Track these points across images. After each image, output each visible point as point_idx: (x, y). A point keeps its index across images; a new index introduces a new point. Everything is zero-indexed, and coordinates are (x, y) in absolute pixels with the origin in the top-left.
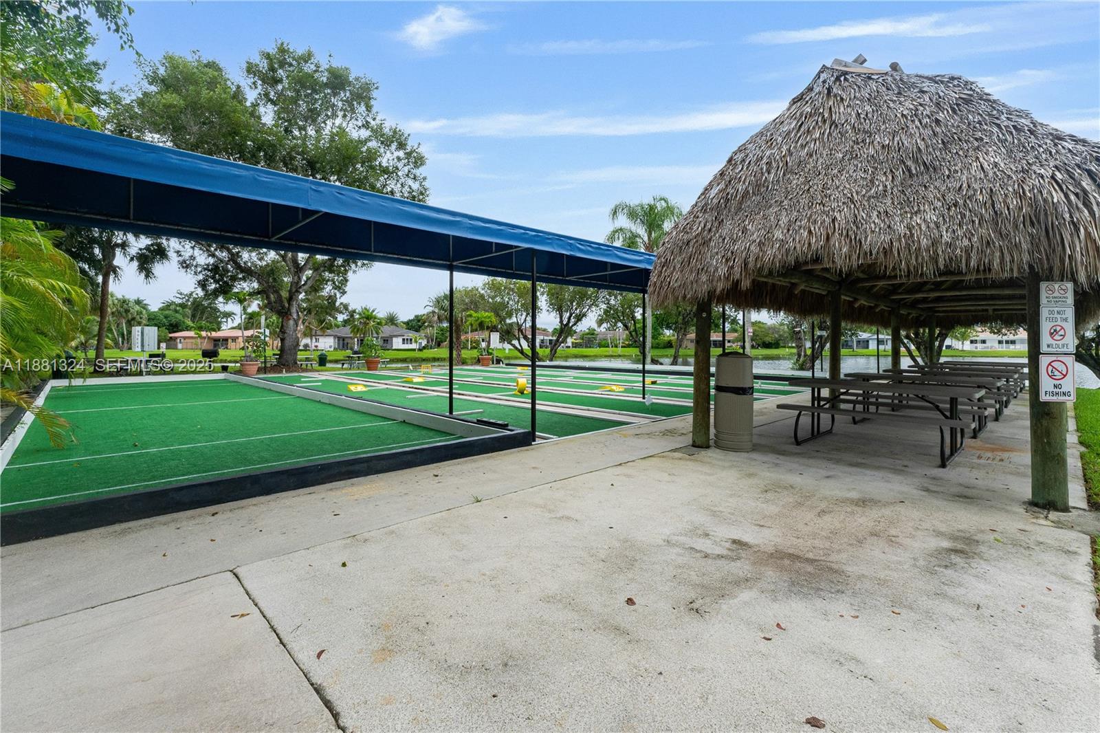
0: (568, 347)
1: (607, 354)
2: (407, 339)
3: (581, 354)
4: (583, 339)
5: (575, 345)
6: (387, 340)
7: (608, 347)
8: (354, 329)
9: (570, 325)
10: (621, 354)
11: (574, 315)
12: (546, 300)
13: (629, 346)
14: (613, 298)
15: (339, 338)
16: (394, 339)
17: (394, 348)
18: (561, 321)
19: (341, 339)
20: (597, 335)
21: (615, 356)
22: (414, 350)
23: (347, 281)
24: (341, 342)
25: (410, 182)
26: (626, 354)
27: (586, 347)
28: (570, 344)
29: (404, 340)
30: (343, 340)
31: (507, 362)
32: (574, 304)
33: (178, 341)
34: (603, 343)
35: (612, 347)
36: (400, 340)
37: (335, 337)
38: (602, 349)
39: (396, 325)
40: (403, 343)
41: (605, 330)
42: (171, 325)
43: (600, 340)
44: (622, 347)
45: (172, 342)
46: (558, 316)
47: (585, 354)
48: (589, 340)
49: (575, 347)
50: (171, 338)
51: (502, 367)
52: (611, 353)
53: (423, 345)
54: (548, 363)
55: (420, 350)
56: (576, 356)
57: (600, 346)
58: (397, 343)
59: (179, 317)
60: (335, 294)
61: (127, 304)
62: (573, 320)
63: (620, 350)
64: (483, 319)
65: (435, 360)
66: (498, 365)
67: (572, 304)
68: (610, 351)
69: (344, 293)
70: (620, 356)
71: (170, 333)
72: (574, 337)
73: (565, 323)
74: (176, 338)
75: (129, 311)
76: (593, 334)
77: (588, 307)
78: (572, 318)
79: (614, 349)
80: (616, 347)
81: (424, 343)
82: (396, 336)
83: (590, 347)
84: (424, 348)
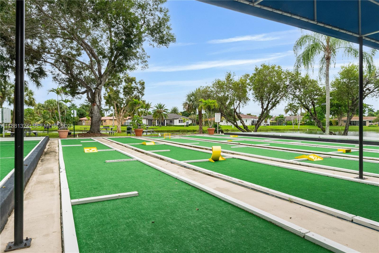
0: (268, 125)
1: (291, 129)
2: (181, 120)
3: (275, 128)
4: (276, 120)
5: (272, 124)
6: (172, 121)
7: (291, 124)
8: (154, 115)
9: (269, 109)
10: (300, 129)
11: (271, 103)
12: (253, 94)
13: (304, 124)
14: (298, 90)
15: (149, 120)
16: (175, 120)
17: (175, 125)
18: (262, 107)
19: (150, 121)
20: (285, 118)
21: (296, 130)
22: (184, 126)
23: (144, 88)
24: (150, 122)
25: (158, 13)
26: (303, 129)
27: (279, 125)
28: (269, 123)
29: (179, 121)
30: (151, 121)
31: (226, 132)
32: (271, 95)
33: (83, 121)
34: (289, 122)
35: (294, 125)
36: (178, 121)
37: (147, 119)
38: (288, 126)
39: (177, 113)
40: (179, 122)
41: (289, 115)
42: (80, 114)
43: (287, 121)
44: (300, 125)
45: (80, 122)
46: (260, 103)
47: (278, 129)
48: (280, 121)
49: (272, 125)
50: (80, 120)
51: (221, 135)
52: (293, 128)
53: (189, 123)
54: (253, 133)
55: (187, 126)
56: (272, 130)
57: (287, 124)
58: (176, 122)
59: (84, 111)
60: (139, 96)
61: (61, 105)
62: (270, 106)
63: (299, 127)
64: (209, 104)
65: (194, 131)
66: (219, 134)
67: (269, 95)
68: (293, 127)
69: (143, 95)
70: (299, 130)
71: (80, 118)
72: (271, 120)
73: (265, 107)
74: (82, 120)
75: (62, 108)
76: (282, 118)
77: (280, 98)
78: (270, 105)
79: (295, 126)
80: (297, 125)
81: (190, 122)
82: (176, 119)
83: (281, 125)
84: (190, 125)
